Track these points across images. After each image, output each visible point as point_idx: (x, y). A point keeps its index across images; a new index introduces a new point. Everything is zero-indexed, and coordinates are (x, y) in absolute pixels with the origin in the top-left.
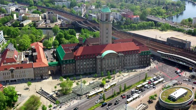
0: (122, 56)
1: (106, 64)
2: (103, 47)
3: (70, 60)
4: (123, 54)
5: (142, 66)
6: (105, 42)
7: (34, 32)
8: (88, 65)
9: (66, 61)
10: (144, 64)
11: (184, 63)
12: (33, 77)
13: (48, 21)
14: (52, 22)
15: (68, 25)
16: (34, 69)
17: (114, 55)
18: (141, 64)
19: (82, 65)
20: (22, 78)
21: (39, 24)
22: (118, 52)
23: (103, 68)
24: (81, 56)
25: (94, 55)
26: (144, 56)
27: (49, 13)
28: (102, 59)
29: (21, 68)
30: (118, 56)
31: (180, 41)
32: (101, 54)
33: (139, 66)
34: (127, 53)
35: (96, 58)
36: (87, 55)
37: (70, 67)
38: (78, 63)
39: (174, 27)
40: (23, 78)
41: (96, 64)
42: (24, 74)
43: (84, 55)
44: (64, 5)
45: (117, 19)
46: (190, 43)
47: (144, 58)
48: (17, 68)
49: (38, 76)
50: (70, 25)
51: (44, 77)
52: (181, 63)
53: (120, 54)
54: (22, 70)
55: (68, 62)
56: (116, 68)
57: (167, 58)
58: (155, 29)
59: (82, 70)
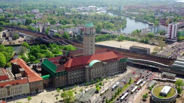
0: (106, 64)
1: (94, 73)
2: (89, 58)
3: (62, 72)
4: (106, 63)
5: (121, 71)
6: (90, 53)
7: (6, 50)
8: (78, 75)
9: (59, 73)
11: (154, 66)
12: (28, 92)
13: (10, 38)
14: (14, 39)
15: (32, 41)
16: (30, 83)
17: (100, 64)
18: (120, 70)
19: (73, 76)
20: (18, 94)
21: (3, 41)
22: (102, 61)
23: (91, 76)
24: (71, 67)
25: (82, 65)
26: (122, 63)
27: (9, 31)
28: (90, 69)
29: (17, 84)
30: (103, 65)
32: (88, 64)
33: (118, 72)
34: (109, 61)
35: (85, 68)
36: (77, 66)
37: (62, 79)
38: (69, 75)
39: (128, 38)
40: (20, 94)
41: (84, 73)
42: (20, 90)
43: (75, 67)
44: (19, 22)
45: (76, 33)
46: (149, 49)
47: (122, 65)
48: (13, 85)
49: (33, 90)
50: (34, 40)
51: (39, 91)
52: (151, 66)
54: (18, 86)
55: (60, 74)
56: (102, 75)
57: (138, 63)
58: (113, 40)
59: (73, 80)
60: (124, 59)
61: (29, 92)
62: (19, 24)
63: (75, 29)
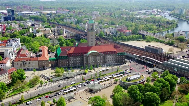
0: (103, 55)
1: (90, 60)
2: (89, 48)
3: (64, 57)
5: (119, 64)
6: (90, 45)
8: (77, 60)
9: (62, 57)
10: (120, 62)
11: (150, 62)
13: (56, 34)
14: (60, 34)
16: (39, 61)
17: (96, 54)
18: (118, 62)
19: (73, 61)
20: (30, 68)
21: (49, 36)
22: (100, 52)
23: (88, 63)
24: (72, 54)
25: (82, 53)
26: (120, 56)
27: (58, 27)
28: (87, 57)
29: (30, 60)
30: (100, 55)
31: (154, 48)
32: (87, 53)
33: (116, 64)
34: (106, 53)
35: (83, 55)
36: (77, 53)
37: (64, 62)
38: (70, 59)
39: (158, 39)
40: (31, 67)
41: (83, 60)
42: (32, 65)
43: (75, 54)
45: (112, 33)
46: (162, 49)
47: (120, 58)
48: (27, 60)
49: (41, 66)
50: (73, 36)
51: (45, 68)
52: (148, 62)
53: (101, 54)
54: (30, 62)
55: (63, 58)
56: (98, 63)
57: (139, 59)
59: (73, 64)
60: (123, 53)
61: (38, 68)
62: (71, 23)
63: (112, 29)
